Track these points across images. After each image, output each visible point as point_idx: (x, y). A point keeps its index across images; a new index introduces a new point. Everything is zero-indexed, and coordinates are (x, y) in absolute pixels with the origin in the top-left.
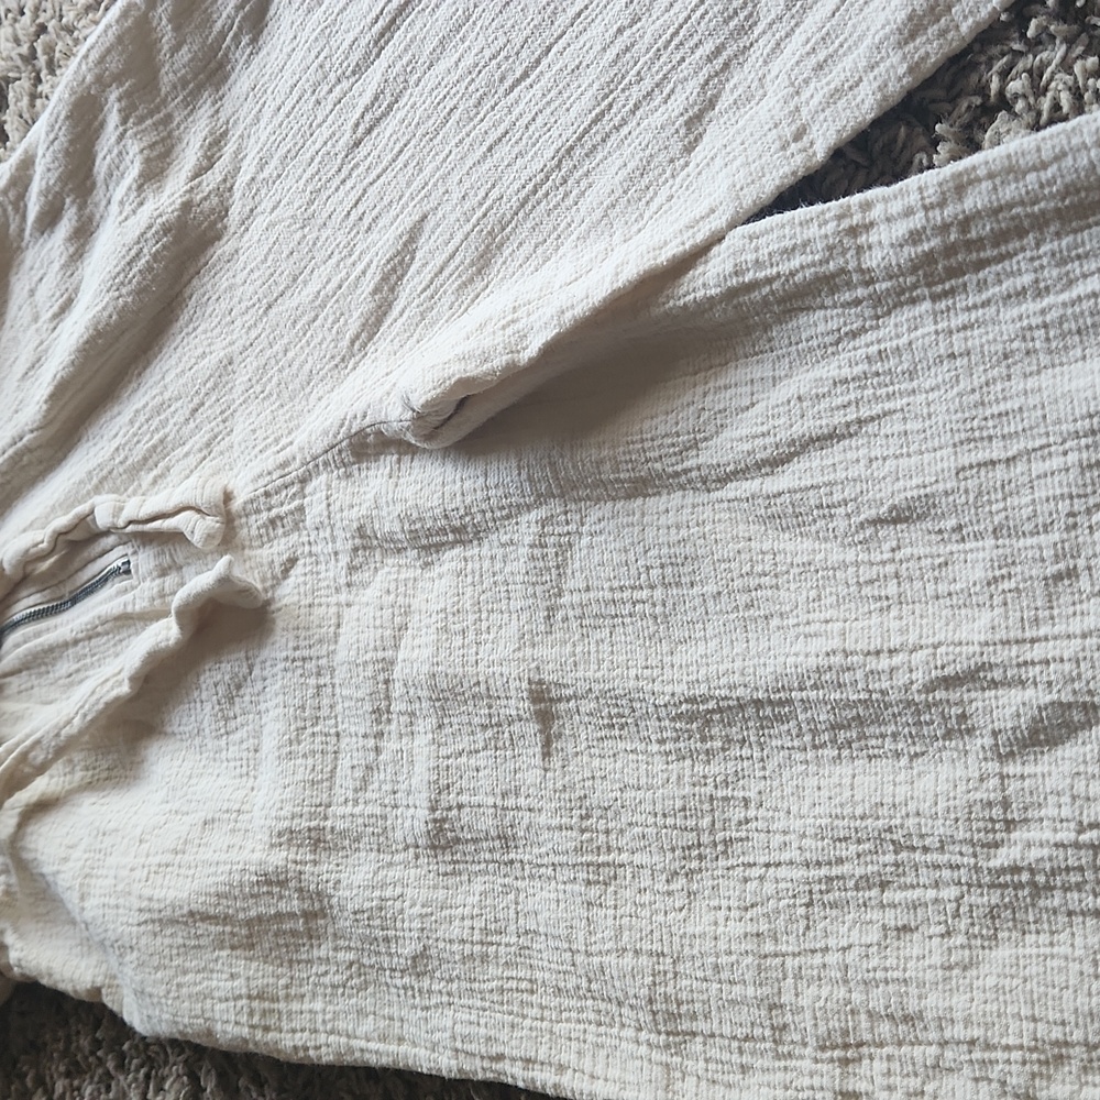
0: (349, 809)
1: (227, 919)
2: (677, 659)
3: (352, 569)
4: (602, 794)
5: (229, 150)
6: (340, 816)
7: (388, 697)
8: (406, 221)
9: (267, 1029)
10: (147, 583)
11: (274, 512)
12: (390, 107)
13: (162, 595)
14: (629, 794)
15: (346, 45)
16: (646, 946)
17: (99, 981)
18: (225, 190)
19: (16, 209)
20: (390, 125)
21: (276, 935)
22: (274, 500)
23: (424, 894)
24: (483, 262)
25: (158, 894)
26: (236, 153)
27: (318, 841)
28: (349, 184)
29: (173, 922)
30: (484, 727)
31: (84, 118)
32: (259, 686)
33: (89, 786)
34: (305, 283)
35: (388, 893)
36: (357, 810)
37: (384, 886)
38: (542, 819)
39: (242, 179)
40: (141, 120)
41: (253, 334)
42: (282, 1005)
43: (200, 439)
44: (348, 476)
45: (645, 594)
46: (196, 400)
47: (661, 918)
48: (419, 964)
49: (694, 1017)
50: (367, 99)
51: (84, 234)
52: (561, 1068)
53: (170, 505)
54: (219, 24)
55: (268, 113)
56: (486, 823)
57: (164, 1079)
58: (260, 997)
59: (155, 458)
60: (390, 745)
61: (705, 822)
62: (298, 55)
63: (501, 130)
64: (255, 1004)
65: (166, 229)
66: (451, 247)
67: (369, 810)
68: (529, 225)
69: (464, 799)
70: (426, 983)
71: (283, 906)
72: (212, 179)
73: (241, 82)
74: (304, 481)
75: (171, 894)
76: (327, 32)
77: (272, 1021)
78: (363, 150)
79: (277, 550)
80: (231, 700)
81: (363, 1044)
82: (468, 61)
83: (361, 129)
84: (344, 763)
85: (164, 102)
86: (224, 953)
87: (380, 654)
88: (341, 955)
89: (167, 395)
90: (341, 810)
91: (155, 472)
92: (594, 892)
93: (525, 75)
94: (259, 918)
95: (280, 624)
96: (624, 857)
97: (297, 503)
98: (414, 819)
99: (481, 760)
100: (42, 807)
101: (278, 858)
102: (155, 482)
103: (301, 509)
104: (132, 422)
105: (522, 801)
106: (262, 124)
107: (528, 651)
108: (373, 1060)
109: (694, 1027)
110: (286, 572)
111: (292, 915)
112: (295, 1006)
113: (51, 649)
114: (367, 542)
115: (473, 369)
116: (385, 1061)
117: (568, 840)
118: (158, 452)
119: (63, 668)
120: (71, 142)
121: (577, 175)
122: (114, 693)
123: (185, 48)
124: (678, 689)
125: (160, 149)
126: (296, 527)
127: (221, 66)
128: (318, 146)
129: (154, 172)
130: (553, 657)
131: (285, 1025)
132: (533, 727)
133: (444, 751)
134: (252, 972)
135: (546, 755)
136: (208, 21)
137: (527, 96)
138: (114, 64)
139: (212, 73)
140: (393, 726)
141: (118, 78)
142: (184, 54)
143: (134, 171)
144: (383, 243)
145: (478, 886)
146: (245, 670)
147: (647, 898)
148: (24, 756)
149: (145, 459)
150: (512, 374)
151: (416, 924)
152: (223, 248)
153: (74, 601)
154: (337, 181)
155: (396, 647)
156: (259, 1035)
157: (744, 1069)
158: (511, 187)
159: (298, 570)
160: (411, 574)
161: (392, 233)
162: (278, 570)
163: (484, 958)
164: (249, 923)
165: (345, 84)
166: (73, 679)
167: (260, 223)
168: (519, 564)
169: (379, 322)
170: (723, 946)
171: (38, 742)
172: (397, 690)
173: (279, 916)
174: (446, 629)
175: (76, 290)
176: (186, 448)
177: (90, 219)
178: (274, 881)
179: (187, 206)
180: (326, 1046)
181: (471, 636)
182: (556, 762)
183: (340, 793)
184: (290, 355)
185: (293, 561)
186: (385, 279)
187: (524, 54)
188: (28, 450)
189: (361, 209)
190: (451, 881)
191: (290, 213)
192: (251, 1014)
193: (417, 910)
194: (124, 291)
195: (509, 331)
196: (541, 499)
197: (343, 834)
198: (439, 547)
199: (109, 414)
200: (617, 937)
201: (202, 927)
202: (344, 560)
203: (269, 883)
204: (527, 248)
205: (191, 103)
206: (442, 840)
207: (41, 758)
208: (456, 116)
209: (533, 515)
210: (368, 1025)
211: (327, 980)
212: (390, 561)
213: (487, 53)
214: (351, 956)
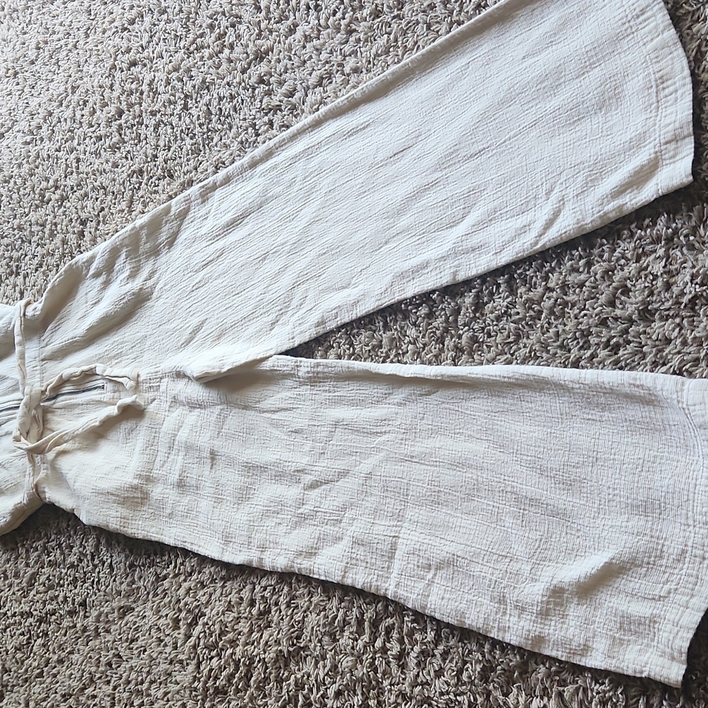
0: (157, 472)
1: (118, 496)
2: (246, 452)
3: (170, 407)
4: (223, 481)
5: (156, 276)
6: (155, 473)
7: (173, 444)
8: (202, 318)
9: (124, 527)
10: (109, 393)
11: (151, 385)
12: (203, 285)
13: (113, 398)
14: (229, 482)
15: (194, 263)
16: (225, 519)
17: (74, 507)
18: (153, 287)
19: (86, 269)
20: (202, 290)
21: (132, 502)
22: (152, 381)
23: (174, 498)
24: (219, 337)
25: (99, 485)
26: (158, 278)
27: (148, 479)
28: (188, 301)
29: (102, 494)
30: (197, 458)
31: (114, 253)
32: (138, 432)
33: (80, 449)
34: (171, 323)
35: (165, 496)
36: (160, 472)
37: (164, 494)
38: (207, 484)
39: (158, 287)
40: (131, 259)
41: (154, 331)
42: (130, 521)
43: (133, 356)
44: (174, 381)
45: (241, 434)
46: (133, 345)
47: (230, 513)
48: (171, 515)
49: (232, 538)
50: (197, 280)
51: (107, 284)
52: (200, 546)
53: (121, 375)
54: (160, 241)
55: (169, 271)
56: (193, 482)
57: (88, 539)
58: (124, 518)
59: (118, 357)
60: (172, 457)
61: (245, 492)
62: (181, 259)
63: (230, 305)
64: (122, 520)
65: (134, 294)
66: (212, 330)
67: (163, 473)
68: (232, 332)
69: (188, 475)
70: (171, 520)
71: (135, 495)
72: (150, 283)
73: (163, 258)
74: (161, 378)
75: (103, 486)
76: (190, 257)
77: (126, 525)
78: (194, 293)
79: (150, 395)
80: (129, 434)
81: (151, 534)
82: (225, 283)
83: (194, 288)
84: (158, 459)
85: (139, 256)
86: (116, 505)
87: (173, 432)
88: (150, 510)
89: (125, 340)
90: (155, 472)
91: (117, 361)
92: (216, 504)
93: (238, 294)
94: (128, 497)
95: (147, 416)
96: (225, 497)
97: (158, 384)
98: (174, 478)
99: (194, 466)
100: (64, 452)
101: (136, 482)
102: (116, 363)
103: (159, 386)
104: (112, 344)
105: (203, 479)
106: (168, 273)
107: (212, 441)
108: (153, 539)
109: (231, 540)
110: (152, 402)
111: (137, 498)
112: (134, 522)
113: (74, 405)
114: (175, 401)
115: (210, 371)
116: (156, 539)
117: (212, 490)
118: (119, 355)
119: (77, 411)
120: (109, 258)
121: (246, 324)
122: (93, 424)
123: (148, 244)
124: (245, 459)
125: (136, 269)
126: (157, 390)
127: (158, 251)
128: (182, 287)
129: (133, 275)
130: (217, 444)
131: (130, 527)
132: (209, 461)
133: (185, 462)
134: (124, 511)
135: (211, 468)
136: (157, 239)
137: (238, 299)
138: (126, 242)
139: (155, 252)
140: (173, 452)
141: (127, 246)
142: (148, 245)
143: (127, 273)
144: (195, 321)
145: (188, 498)
146: (135, 427)
147: (228, 508)
148: (62, 437)
149: (114, 356)
150: (219, 373)
151: (171, 505)
152: (149, 304)
153: (84, 391)
154: (185, 299)
155: (178, 431)
156: (122, 528)
157: (240, 551)
158: (230, 321)
159: (155, 402)
160: (186, 412)
161: (197, 320)
162: (150, 401)
163: (187, 516)
164: (124, 498)
165: (192, 274)
166: (80, 415)
167: (161, 301)
168: (213, 418)
169: (190, 342)
170: (242, 522)
171: (67, 433)
172: (176, 443)
173: (134, 497)
174: (192, 430)
175: (101, 299)
176: (128, 357)
177: (110, 280)
178: (135, 488)
179: (141, 289)
180: (140, 535)
181: (198, 433)
182: (213, 471)
183: (156, 467)
184: (164, 341)
185: (154, 399)
186: (193, 331)
187: (239, 288)
188: (76, 341)
189: (190, 309)
190: (181, 495)
191: (171, 302)
192: (121, 522)
193: (171, 502)
194: (117, 307)
195: (221, 362)
196: (221, 404)
197: (155, 478)
198: (194, 407)
199: (105, 339)
200: (219, 516)
201: (110, 497)
202: (169, 404)
203: (132, 488)
204: (230, 338)
205: (147, 258)
206: (181, 485)
207: (66, 439)
208: (219, 296)
209: (219, 407)
210: (154, 529)
211: (144, 516)
212: (181, 407)
213: (230, 284)
214: (153, 511)
